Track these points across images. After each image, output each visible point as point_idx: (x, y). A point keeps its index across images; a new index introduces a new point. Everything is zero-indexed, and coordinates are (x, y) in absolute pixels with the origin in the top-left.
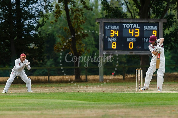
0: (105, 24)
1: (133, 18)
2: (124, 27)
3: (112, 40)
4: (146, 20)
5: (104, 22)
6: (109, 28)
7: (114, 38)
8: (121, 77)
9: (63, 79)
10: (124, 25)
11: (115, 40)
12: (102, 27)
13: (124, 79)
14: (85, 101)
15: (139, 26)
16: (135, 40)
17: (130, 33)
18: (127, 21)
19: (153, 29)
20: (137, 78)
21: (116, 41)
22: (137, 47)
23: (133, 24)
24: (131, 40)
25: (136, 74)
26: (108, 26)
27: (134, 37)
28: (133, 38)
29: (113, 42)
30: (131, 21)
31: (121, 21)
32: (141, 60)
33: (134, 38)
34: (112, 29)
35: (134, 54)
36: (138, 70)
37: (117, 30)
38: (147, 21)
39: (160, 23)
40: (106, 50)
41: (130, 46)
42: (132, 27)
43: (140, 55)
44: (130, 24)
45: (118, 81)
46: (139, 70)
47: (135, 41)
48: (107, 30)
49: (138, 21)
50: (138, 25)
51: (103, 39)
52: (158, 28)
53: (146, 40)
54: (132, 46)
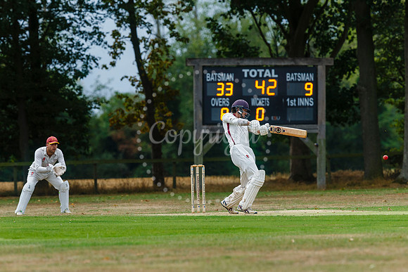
2: (246, 76)
5: (204, 66)
6: (213, 78)
7: (224, 99)
9: (126, 186)
11: (226, 103)
15: (275, 74)
16: (268, 102)
17: (258, 87)
18: (252, 63)
19: (306, 80)
21: (228, 105)
22: (272, 118)
23: (263, 70)
24: (260, 102)
26: (212, 75)
27: (266, 96)
29: (222, 107)
30: (260, 63)
32: (291, 144)
33: (265, 99)
34: (219, 80)
37: (231, 82)
38: (292, 63)
39: (319, 67)
40: (207, 124)
41: (257, 116)
42: (261, 76)
44: (258, 70)
46: (197, 169)
47: (268, 105)
48: (209, 82)
51: (202, 101)
52: (316, 78)
53: (292, 103)
54: (263, 116)
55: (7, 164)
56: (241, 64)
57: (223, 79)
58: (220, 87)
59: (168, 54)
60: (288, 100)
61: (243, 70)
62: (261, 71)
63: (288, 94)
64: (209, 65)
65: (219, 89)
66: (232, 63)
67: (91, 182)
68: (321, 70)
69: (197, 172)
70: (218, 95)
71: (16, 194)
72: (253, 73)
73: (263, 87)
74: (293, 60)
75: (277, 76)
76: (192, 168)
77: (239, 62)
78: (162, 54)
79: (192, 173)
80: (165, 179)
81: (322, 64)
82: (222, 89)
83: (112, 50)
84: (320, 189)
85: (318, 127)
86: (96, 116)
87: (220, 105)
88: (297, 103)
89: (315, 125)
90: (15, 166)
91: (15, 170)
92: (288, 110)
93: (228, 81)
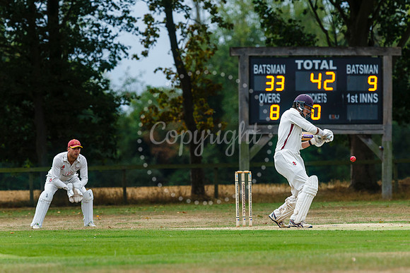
2: (299, 67)
4: (352, 50)
5: (250, 57)
7: (274, 94)
11: (276, 99)
16: (325, 98)
18: (306, 53)
19: (369, 73)
22: (330, 116)
24: (316, 98)
26: (261, 66)
27: (322, 91)
29: (272, 104)
30: (316, 52)
33: (322, 94)
34: (268, 73)
37: (283, 74)
39: (384, 58)
42: (317, 67)
44: (314, 61)
46: (243, 175)
47: (325, 102)
48: (257, 74)
51: (248, 97)
52: (381, 70)
53: (353, 99)
54: (319, 114)
55: (22, 170)
56: (293, 54)
57: (273, 72)
58: (270, 80)
59: (209, 43)
60: (349, 96)
61: (297, 61)
62: (316, 62)
63: (349, 89)
64: (257, 55)
65: (268, 83)
66: (283, 53)
67: (120, 190)
68: (387, 61)
69: (243, 179)
70: (267, 90)
71: (32, 204)
72: (308, 65)
73: (319, 81)
74: (355, 50)
75: (335, 68)
76: (236, 175)
77: (292, 51)
78: (202, 42)
79: (236, 180)
80: (205, 187)
81: (388, 55)
82: (272, 83)
83: (145, 38)
84: (385, 200)
85: (383, 127)
86: (125, 114)
87: (269, 102)
88: (358, 99)
89: (380, 125)
90: (31, 172)
91: (31, 177)
92: (349, 107)
93: (279, 74)
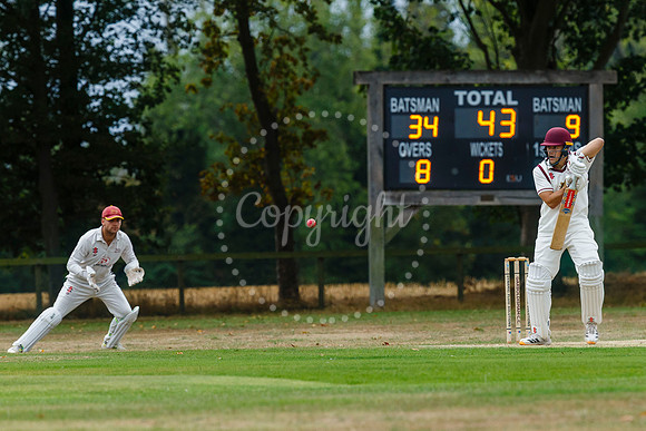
0: (389, 92)
1: (491, 67)
2: (461, 102)
3: (417, 152)
4: (542, 75)
5: (385, 86)
6: (403, 108)
7: (422, 144)
8: (450, 290)
9: (233, 300)
10: (460, 94)
11: (425, 150)
12: (376, 102)
13: (460, 296)
14: (318, 380)
15: (513, 99)
16: (500, 149)
17: (482, 123)
18: (471, 80)
19: (568, 110)
20: (508, 293)
21: (429, 155)
22: (508, 178)
23: (491, 93)
24: (486, 149)
25: (507, 278)
26: (401, 100)
27: (496, 139)
28: (491, 144)
29: (418, 159)
30: (486, 79)
31: (447, 80)
32: (524, 226)
33: (496, 144)
34: (413, 111)
35: (496, 202)
36: (512, 263)
37: (435, 114)
38: (544, 80)
39: (592, 88)
40: (392, 189)
41: (481, 175)
42: (487, 102)
43: (518, 207)
44: (483, 93)
45: (439, 304)
46: (517, 264)
47: (500, 155)
48: (396, 113)
49: (510, 81)
50: (509, 94)
51: (382, 148)
52: (586, 105)
54: (491, 174)
56: (452, 82)
57: (421, 109)
58: (416, 122)
60: (536, 146)
61: (457, 93)
62: (487, 94)
63: (536, 136)
64: (395, 82)
65: (412, 127)
66: (437, 79)
67: (174, 293)
68: (596, 92)
69: (517, 270)
70: (412, 136)
72: (474, 98)
73: (491, 123)
74: (545, 75)
75: (516, 103)
76: (507, 264)
77: (449, 77)
79: (507, 271)
81: (596, 82)
82: (419, 127)
87: (415, 155)
90: (39, 265)
91: (38, 271)
93: (429, 113)
